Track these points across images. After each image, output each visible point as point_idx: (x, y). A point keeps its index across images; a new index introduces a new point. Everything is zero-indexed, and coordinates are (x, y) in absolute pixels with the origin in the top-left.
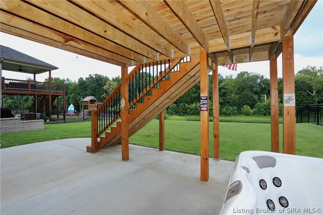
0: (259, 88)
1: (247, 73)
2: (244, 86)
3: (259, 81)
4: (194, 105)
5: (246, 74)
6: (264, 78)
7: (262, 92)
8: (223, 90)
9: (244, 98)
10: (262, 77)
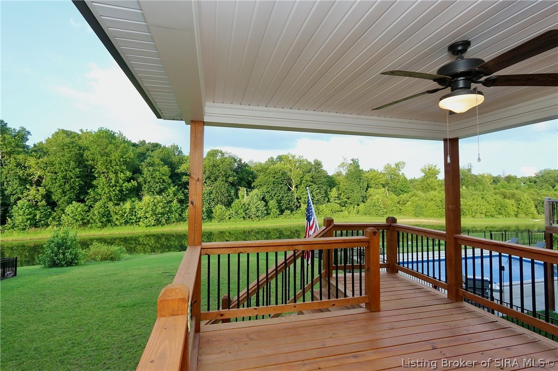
0: (236, 178)
1: (221, 152)
2: (217, 173)
3: (237, 166)
4: (127, 205)
5: (219, 154)
6: (243, 162)
7: (239, 184)
8: (184, 177)
9: (217, 192)
10: (240, 160)
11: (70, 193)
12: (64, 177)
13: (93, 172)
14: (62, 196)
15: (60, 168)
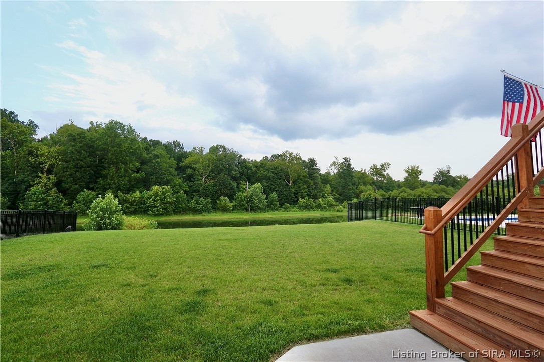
0: (238, 173)
1: (224, 148)
2: (221, 167)
3: (238, 161)
4: (137, 194)
5: (222, 150)
6: (243, 158)
8: (189, 170)
10: (241, 156)
11: (80, 182)
12: (76, 166)
13: (103, 163)
14: (73, 185)
15: (71, 157)
